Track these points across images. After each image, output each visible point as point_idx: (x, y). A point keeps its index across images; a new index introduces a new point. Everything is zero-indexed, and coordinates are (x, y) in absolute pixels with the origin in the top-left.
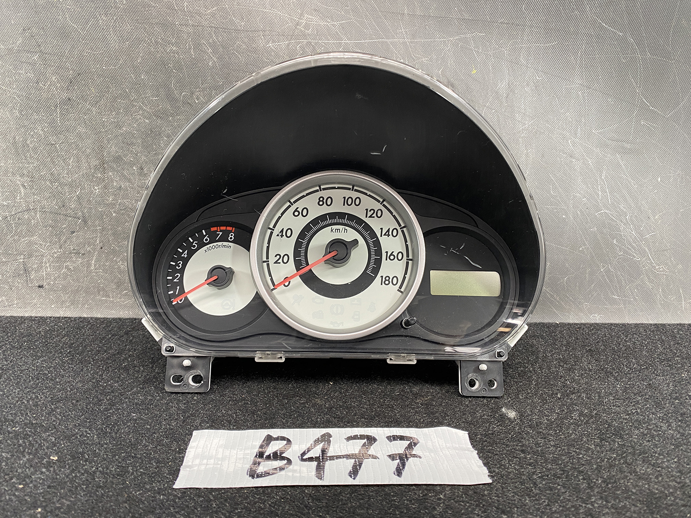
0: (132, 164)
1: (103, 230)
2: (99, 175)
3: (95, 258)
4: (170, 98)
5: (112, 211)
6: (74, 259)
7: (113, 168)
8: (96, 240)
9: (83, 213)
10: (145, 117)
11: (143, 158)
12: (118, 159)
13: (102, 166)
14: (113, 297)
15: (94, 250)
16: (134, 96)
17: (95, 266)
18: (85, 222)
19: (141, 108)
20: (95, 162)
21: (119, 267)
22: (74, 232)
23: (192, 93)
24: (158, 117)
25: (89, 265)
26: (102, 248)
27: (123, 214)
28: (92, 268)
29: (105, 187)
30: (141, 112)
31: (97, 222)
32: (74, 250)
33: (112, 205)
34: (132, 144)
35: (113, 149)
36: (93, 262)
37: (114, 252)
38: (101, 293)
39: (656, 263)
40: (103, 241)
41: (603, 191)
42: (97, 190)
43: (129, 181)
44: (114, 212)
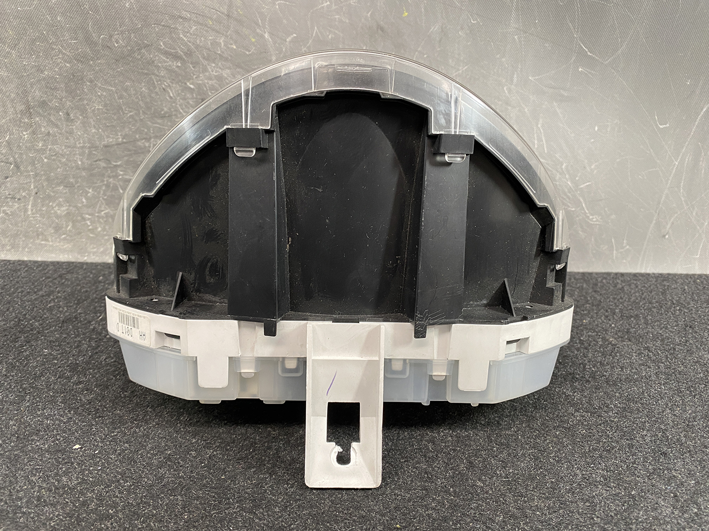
0: (58, 110)
1: (36, 175)
2: (26, 120)
3: (31, 203)
4: (88, 40)
5: (43, 156)
6: (10, 204)
7: (39, 115)
8: (31, 185)
9: (15, 159)
10: (65, 61)
11: (68, 103)
12: (43, 104)
13: (28, 111)
14: (52, 241)
15: (30, 195)
16: (52, 39)
17: (32, 210)
18: (17, 167)
19: (60, 51)
20: (21, 107)
21: (56, 212)
22: (7, 178)
23: (111, 36)
24: (78, 60)
25: (26, 210)
26: (36, 193)
27: (54, 160)
28: (29, 213)
29: (34, 133)
30: (61, 56)
31: (29, 168)
32: (9, 194)
33: (42, 151)
34: (56, 89)
35: (37, 93)
36: (30, 207)
37: (49, 197)
38: (40, 237)
39: (589, 213)
40: (37, 187)
41: (540, 140)
42: (26, 135)
43: (57, 126)
44: (46, 158)
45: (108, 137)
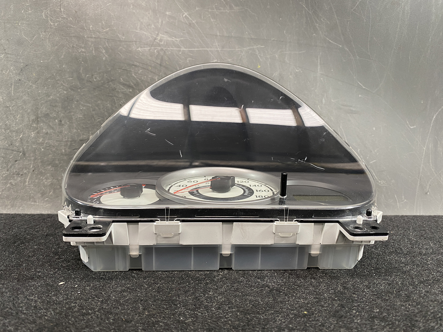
0: (55, 118)
1: (35, 159)
2: (35, 125)
3: (29, 177)
4: (80, 78)
5: (41, 147)
6: (16, 178)
7: (43, 122)
8: (30, 166)
9: (23, 149)
10: (64, 90)
11: (62, 115)
12: (47, 115)
13: (37, 120)
14: (38, 202)
15: (29, 172)
16: (58, 78)
17: (29, 182)
18: (24, 154)
19: (62, 85)
20: (32, 117)
21: (44, 183)
22: (16, 161)
23: (92, 75)
24: (72, 89)
25: (25, 182)
26: (33, 171)
27: (48, 149)
28: (27, 184)
29: (38, 133)
30: (62, 87)
31: (32, 155)
32: (16, 172)
33: (42, 144)
34: (56, 106)
35: (44, 109)
36: (28, 180)
37: (41, 174)
38: (31, 200)
39: (379, 179)
40: (34, 167)
42: (33, 134)
43: (53, 128)
44: (43, 148)
45: (83, 134)
